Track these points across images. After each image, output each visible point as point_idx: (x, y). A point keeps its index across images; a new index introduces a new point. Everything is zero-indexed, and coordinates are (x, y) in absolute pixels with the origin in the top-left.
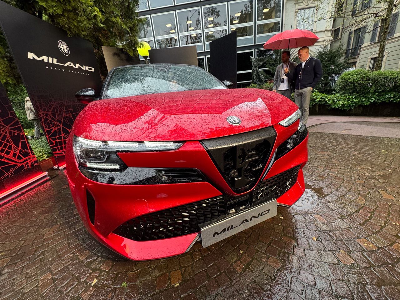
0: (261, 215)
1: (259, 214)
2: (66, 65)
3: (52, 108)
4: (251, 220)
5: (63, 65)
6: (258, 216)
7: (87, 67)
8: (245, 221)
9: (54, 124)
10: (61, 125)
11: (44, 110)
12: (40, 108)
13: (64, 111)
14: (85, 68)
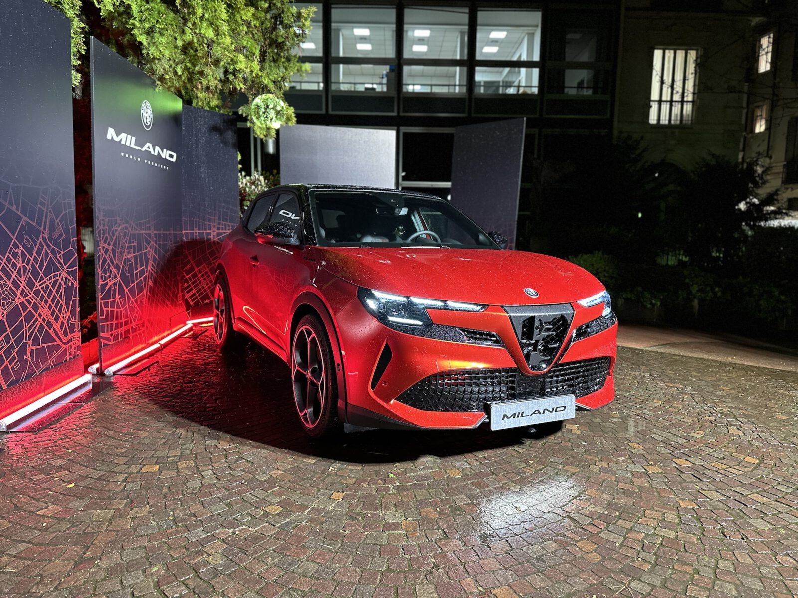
0: (556, 411)
1: (553, 408)
2: (143, 149)
3: (115, 237)
4: (544, 413)
5: (139, 148)
6: (552, 411)
7: (169, 152)
8: (537, 412)
9: (111, 270)
10: (118, 276)
11: (105, 242)
12: (102, 236)
13: (127, 245)
14: (166, 154)
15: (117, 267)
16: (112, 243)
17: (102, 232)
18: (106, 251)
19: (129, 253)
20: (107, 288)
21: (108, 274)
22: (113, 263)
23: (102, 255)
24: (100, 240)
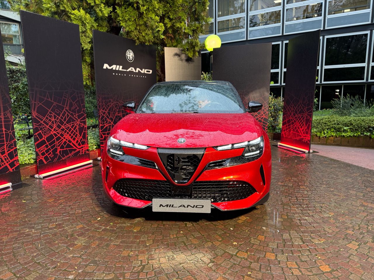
0: (196, 207)
1: (194, 206)
2: (128, 70)
3: (109, 107)
4: (187, 207)
5: (125, 70)
6: (194, 207)
7: (146, 70)
8: (182, 206)
9: (107, 121)
10: (112, 123)
11: (103, 110)
12: (101, 107)
13: (117, 110)
14: (144, 71)
15: (112, 119)
16: (107, 110)
17: (101, 106)
18: (104, 113)
19: (119, 113)
20: (105, 127)
21: (105, 122)
22: (108, 118)
23: (102, 115)
24: (100, 109)
